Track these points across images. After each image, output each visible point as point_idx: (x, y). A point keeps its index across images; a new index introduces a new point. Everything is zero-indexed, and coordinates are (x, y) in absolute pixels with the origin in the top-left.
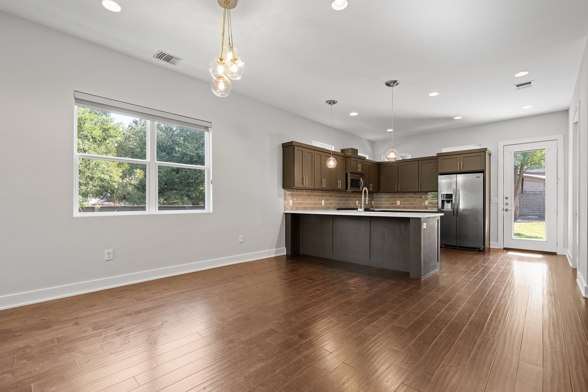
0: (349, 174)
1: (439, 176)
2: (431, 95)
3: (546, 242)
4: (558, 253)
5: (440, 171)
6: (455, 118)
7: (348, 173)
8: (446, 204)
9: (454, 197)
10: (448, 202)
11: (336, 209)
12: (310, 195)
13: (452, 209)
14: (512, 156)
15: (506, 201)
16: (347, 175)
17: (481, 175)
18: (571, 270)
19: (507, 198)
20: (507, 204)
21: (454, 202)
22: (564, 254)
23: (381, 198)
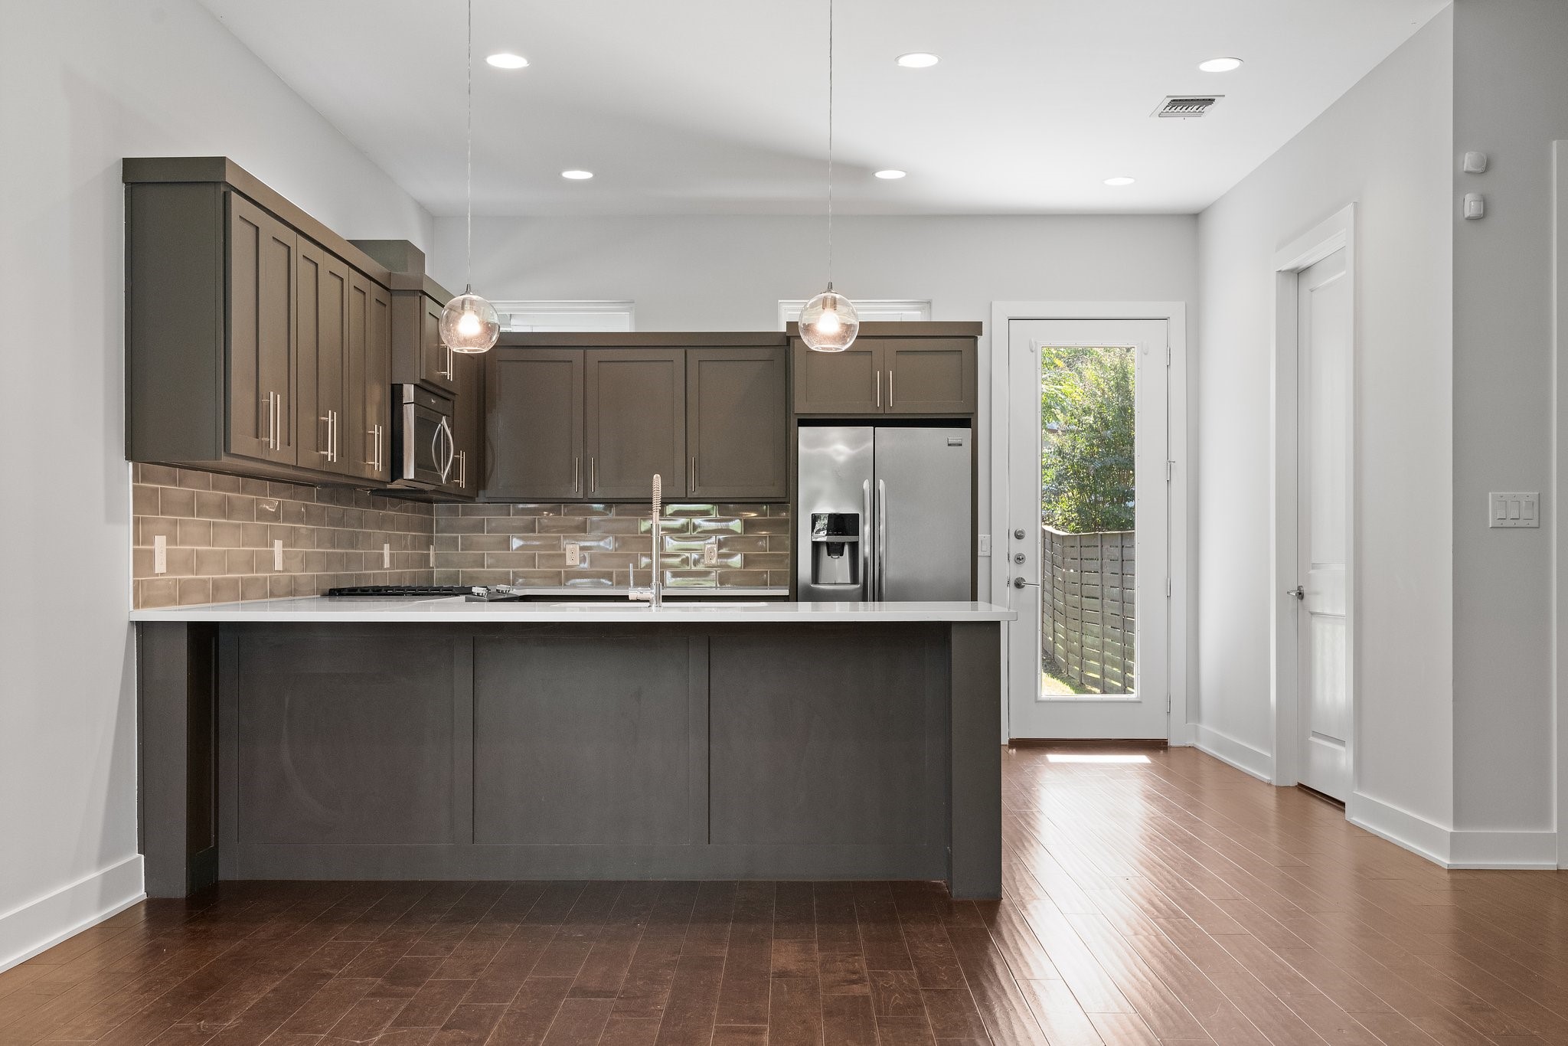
0: (409, 392)
1: (803, 431)
2: (907, 61)
3: (1140, 702)
4: (1172, 743)
5: (801, 407)
6: (879, 175)
7: (405, 386)
8: (825, 558)
9: (865, 529)
10: (835, 549)
11: (324, 595)
12: (225, 509)
13: (854, 580)
14: (1036, 366)
15: (1018, 547)
16: (396, 392)
17: (962, 434)
18: (1273, 793)
19: (1019, 536)
20: (1019, 559)
21: (865, 550)
22: (1189, 743)
23: (479, 528)
